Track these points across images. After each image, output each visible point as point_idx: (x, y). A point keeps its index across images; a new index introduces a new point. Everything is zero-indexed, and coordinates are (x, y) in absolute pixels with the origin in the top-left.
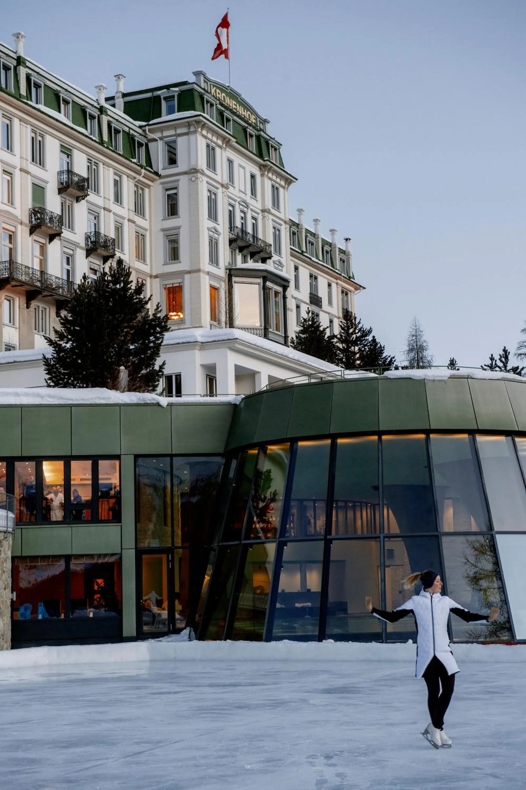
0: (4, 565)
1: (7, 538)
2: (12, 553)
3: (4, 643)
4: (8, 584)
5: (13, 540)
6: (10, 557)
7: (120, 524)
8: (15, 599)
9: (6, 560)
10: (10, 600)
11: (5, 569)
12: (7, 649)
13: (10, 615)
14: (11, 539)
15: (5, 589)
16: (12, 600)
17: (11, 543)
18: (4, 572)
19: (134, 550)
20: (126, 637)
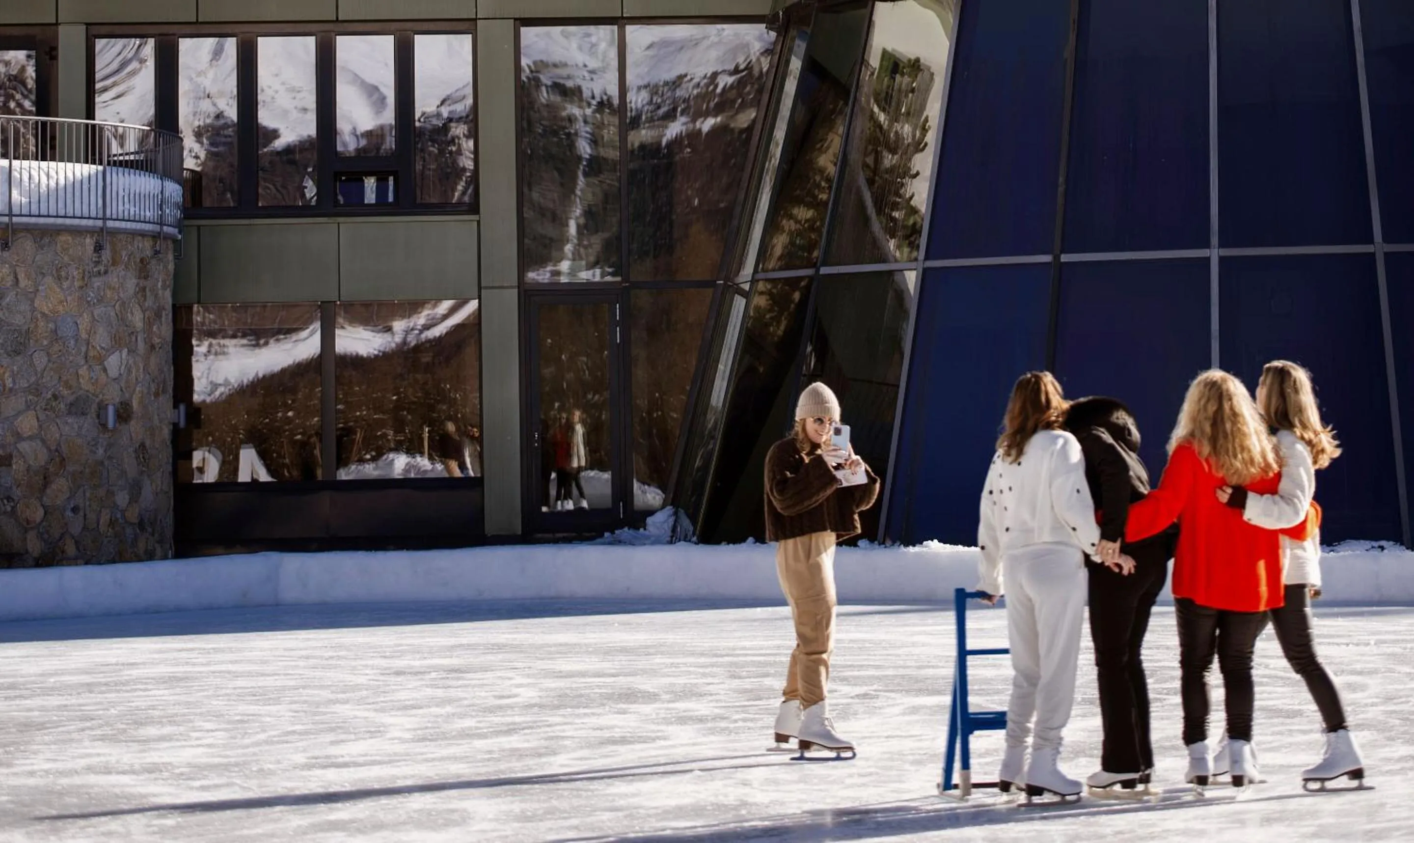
0: (155, 328)
1: (159, 252)
2: (174, 295)
3: (157, 546)
4: (164, 382)
5: (176, 258)
6: (169, 307)
7: (476, 217)
8: (182, 424)
9: (158, 315)
10: (171, 427)
11: (156, 340)
12: (165, 558)
13: (170, 468)
14: (171, 257)
15: (157, 395)
16: (175, 425)
17: (171, 267)
18: (153, 347)
19: (516, 290)
20: (493, 536)
